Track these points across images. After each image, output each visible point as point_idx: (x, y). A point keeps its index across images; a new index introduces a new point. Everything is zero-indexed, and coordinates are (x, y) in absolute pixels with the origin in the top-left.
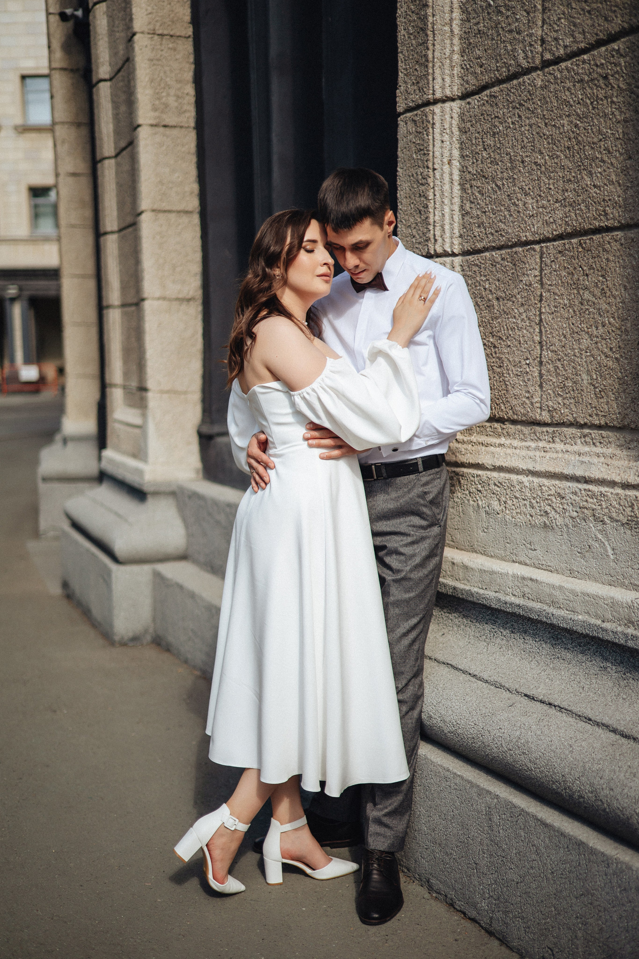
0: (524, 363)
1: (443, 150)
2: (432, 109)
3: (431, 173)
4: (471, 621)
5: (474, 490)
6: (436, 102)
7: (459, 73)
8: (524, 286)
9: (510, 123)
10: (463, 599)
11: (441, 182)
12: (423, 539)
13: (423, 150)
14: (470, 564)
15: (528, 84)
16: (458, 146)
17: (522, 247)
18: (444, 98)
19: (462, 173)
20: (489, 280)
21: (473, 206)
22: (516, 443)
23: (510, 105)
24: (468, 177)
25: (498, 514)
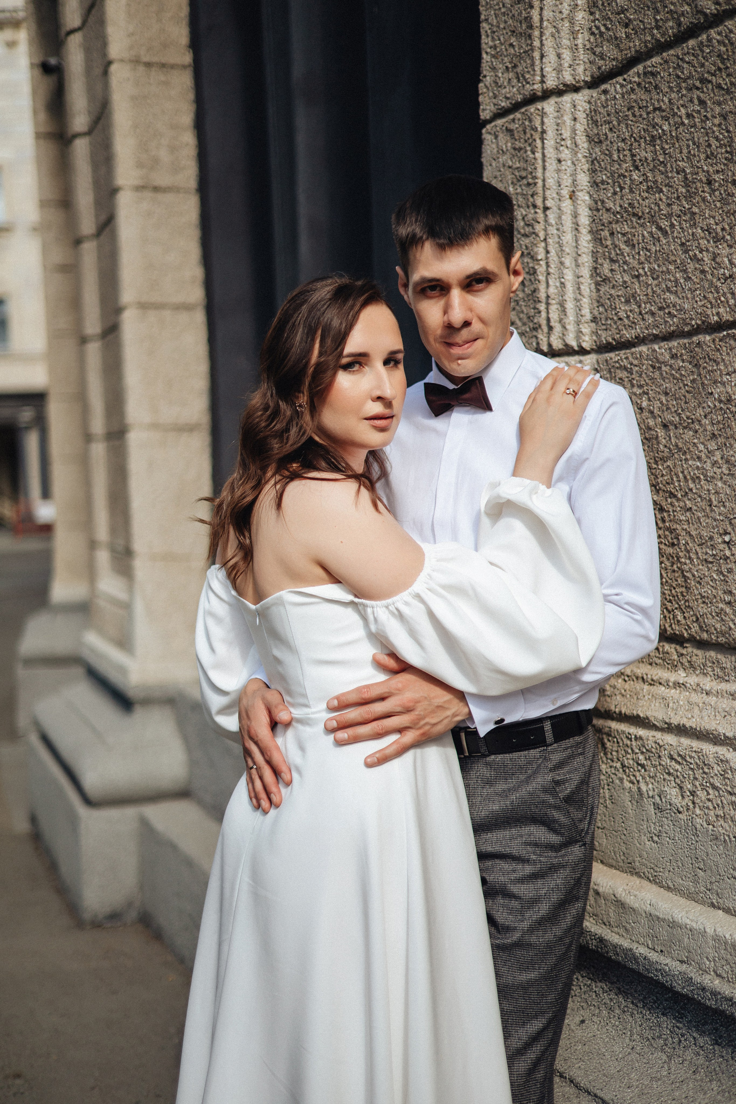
0: (720, 540)
1: (562, 175)
2: (540, 107)
3: (540, 216)
4: (633, 1003)
5: (631, 762)
6: (547, 95)
7: (587, 43)
8: (717, 404)
9: (684, 117)
10: (618, 963)
11: (558, 230)
12: (553, 869)
13: (525, 178)
14: (630, 900)
15: (718, 41)
16: (586, 167)
17: (710, 334)
18: (561, 87)
19: (595, 213)
20: (647, 394)
21: (615, 267)
22: (708, 683)
23: (683, 85)
24: (606, 217)
25: (680, 812)
